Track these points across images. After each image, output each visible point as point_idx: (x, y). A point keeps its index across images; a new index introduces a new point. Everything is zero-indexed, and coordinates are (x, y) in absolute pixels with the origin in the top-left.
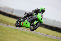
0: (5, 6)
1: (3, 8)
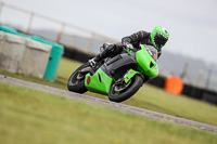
0: (93, 34)
1: (87, 39)
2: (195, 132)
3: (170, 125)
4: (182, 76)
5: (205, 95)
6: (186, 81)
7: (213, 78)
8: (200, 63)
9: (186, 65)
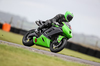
2: (17, 49)
3: (6, 46)
4: (10, 23)
5: (21, 32)
6: (12, 25)
7: (25, 24)
8: (18, 17)
9: (12, 18)
